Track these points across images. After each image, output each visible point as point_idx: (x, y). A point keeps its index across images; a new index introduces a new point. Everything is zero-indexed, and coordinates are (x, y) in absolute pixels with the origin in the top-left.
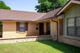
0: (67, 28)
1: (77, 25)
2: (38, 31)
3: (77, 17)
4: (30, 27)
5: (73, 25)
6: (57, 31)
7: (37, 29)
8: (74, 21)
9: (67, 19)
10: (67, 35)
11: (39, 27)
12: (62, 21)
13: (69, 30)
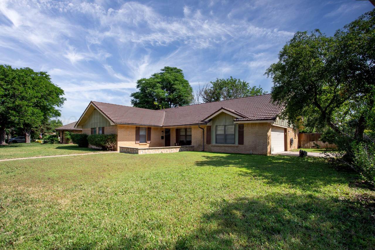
0: (216, 135)
1: (227, 133)
2: (164, 141)
3: (226, 125)
4: (153, 135)
5: (222, 132)
6: (202, 140)
7: (162, 138)
8: (223, 128)
9: (216, 126)
10: (216, 143)
11: (164, 135)
12: (209, 129)
13: (218, 137)
